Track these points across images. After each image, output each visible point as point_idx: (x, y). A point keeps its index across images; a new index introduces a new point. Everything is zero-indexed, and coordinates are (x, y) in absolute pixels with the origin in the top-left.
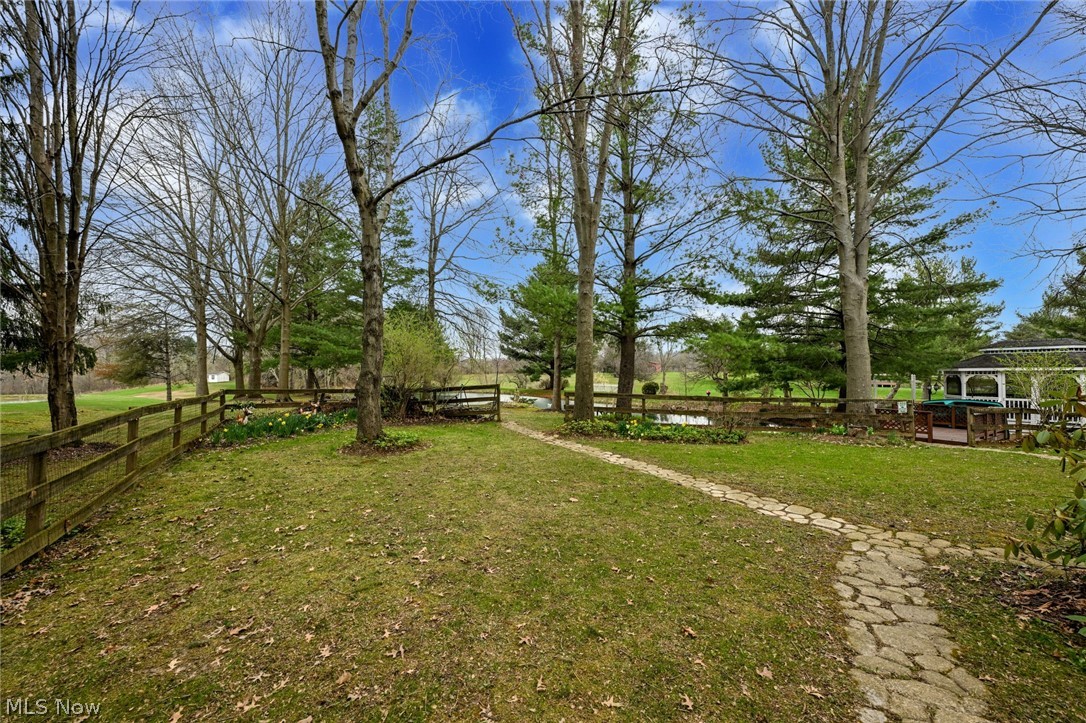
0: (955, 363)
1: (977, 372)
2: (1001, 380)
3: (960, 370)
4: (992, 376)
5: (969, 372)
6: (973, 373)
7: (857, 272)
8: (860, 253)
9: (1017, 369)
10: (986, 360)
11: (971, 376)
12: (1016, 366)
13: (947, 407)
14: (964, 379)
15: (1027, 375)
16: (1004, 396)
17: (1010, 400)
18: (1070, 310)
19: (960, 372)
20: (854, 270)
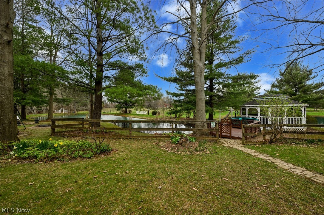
0: (245, 103)
1: (251, 107)
2: (259, 110)
3: (246, 106)
4: (256, 108)
5: (248, 107)
6: (250, 107)
7: (200, 60)
8: (202, 51)
9: (264, 105)
10: (254, 102)
11: (249, 108)
12: (263, 104)
13: (240, 120)
14: (247, 109)
15: (268, 108)
16: (260, 116)
17: (261, 117)
18: (278, 89)
19: (246, 107)
20: (199, 58)
